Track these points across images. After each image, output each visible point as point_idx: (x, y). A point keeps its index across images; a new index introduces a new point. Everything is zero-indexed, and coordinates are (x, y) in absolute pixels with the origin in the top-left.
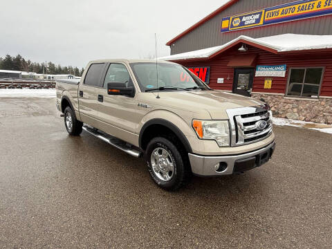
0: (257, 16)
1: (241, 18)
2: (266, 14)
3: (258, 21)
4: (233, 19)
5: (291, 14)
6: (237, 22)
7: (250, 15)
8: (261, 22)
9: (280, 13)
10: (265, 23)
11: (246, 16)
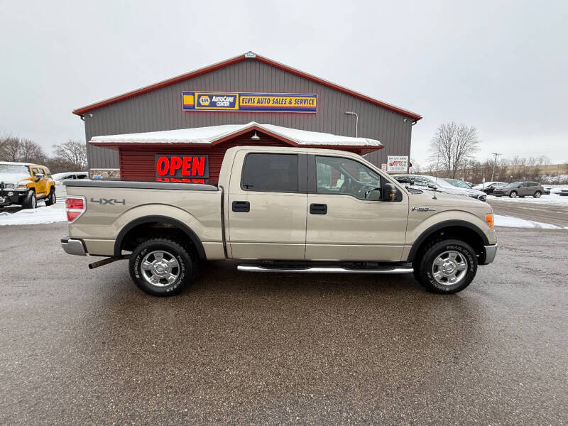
0: (231, 99)
1: (211, 97)
2: (241, 100)
3: (232, 104)
4: (199, 96)
5: (267, 104)
6: (205, 101)
7: (223, 96)
8: (237, 107)
9: (255, 101)
10: (241, 108)
11: (217, 96)
